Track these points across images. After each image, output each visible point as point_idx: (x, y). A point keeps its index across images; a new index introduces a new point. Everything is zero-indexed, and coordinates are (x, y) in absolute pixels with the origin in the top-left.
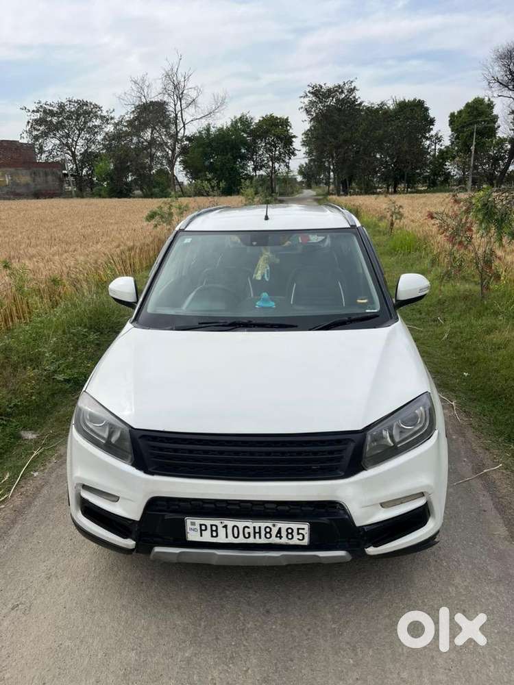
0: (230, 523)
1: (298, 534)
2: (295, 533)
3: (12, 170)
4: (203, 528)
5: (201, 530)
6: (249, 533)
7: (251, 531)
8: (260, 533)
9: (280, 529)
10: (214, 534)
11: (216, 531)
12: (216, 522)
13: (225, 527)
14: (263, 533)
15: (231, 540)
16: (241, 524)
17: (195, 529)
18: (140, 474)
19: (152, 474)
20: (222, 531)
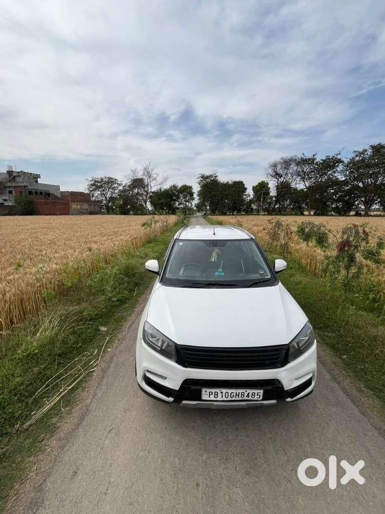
0: (224, 391)
1: (258, 395)
2: (256, 395)
3: (81, 203)
4: (211, 393)
5: (210, 394)
6: (233, 396)
7: (235, 394)
8: (238, 395)
9: (249, 393)
10: (216, 396)
11: (217, 395)
12: (218, 390)
13: (222, 393)
14: (240, 395)
15: (224, 399)
16: (230, 391)
17: (206, 394)
18: (180, 367)
19: (186, 367)
20: (220, 395)
